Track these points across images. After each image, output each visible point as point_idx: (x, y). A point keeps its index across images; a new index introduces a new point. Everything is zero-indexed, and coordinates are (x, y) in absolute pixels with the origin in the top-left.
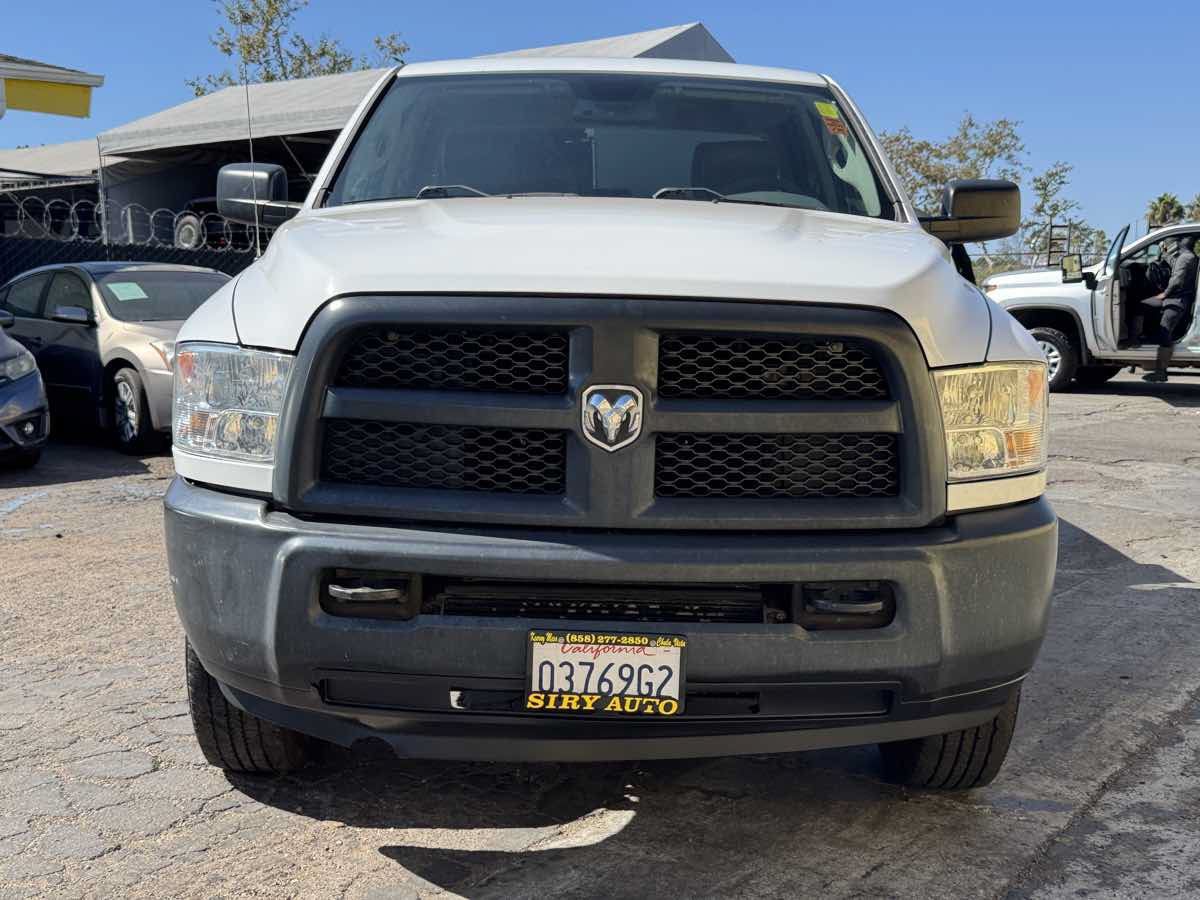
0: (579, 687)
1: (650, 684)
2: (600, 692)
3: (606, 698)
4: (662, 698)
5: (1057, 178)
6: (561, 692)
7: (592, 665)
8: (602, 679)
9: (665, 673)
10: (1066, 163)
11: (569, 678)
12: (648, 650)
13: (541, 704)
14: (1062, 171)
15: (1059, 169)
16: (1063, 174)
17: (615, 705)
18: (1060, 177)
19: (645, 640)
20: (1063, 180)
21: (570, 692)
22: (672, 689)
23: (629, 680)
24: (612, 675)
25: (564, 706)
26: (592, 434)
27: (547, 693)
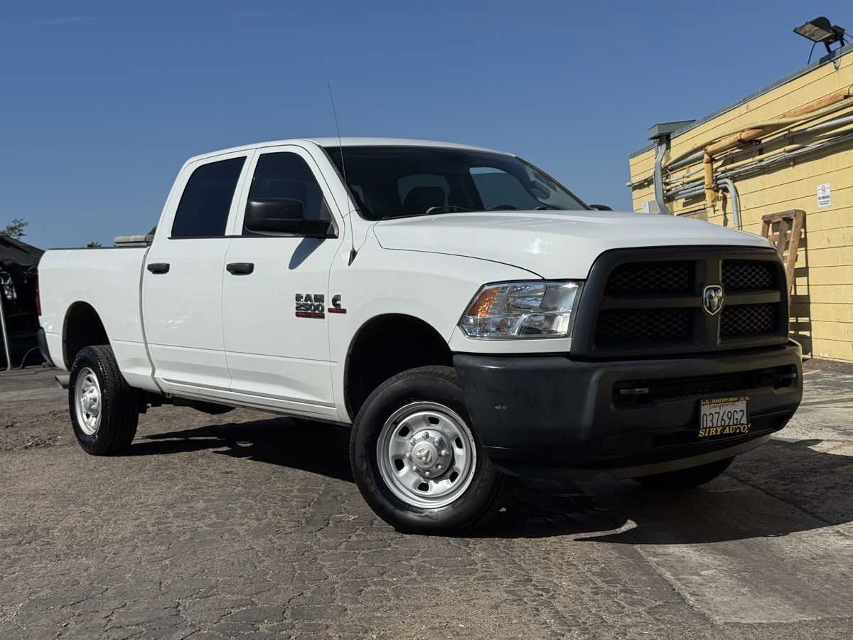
0: (715, 425)
1: (737, 419)
2: (722, 426)
3: (724, 427)
4: (742, 425)
5: (16, 231)
6: (710, 428)
7: (719, 413)
8: (722, 419)
9: (742, 413)
10: (22, 220)
11: (712, 421)
12: (737, 403)
13: (703, 434)
14: (19, 226)
15: (17, 224)
16: (20, 228)
17: (727, 431)
18: (19, 231)
19: (736, 399)
20: (21, 232)
21: (712, 427)
22: (744, 421)
23: (730, 418)
24: (725, 417)
25: (711, 434)
26: (707, 308)
27: (706, 428)
